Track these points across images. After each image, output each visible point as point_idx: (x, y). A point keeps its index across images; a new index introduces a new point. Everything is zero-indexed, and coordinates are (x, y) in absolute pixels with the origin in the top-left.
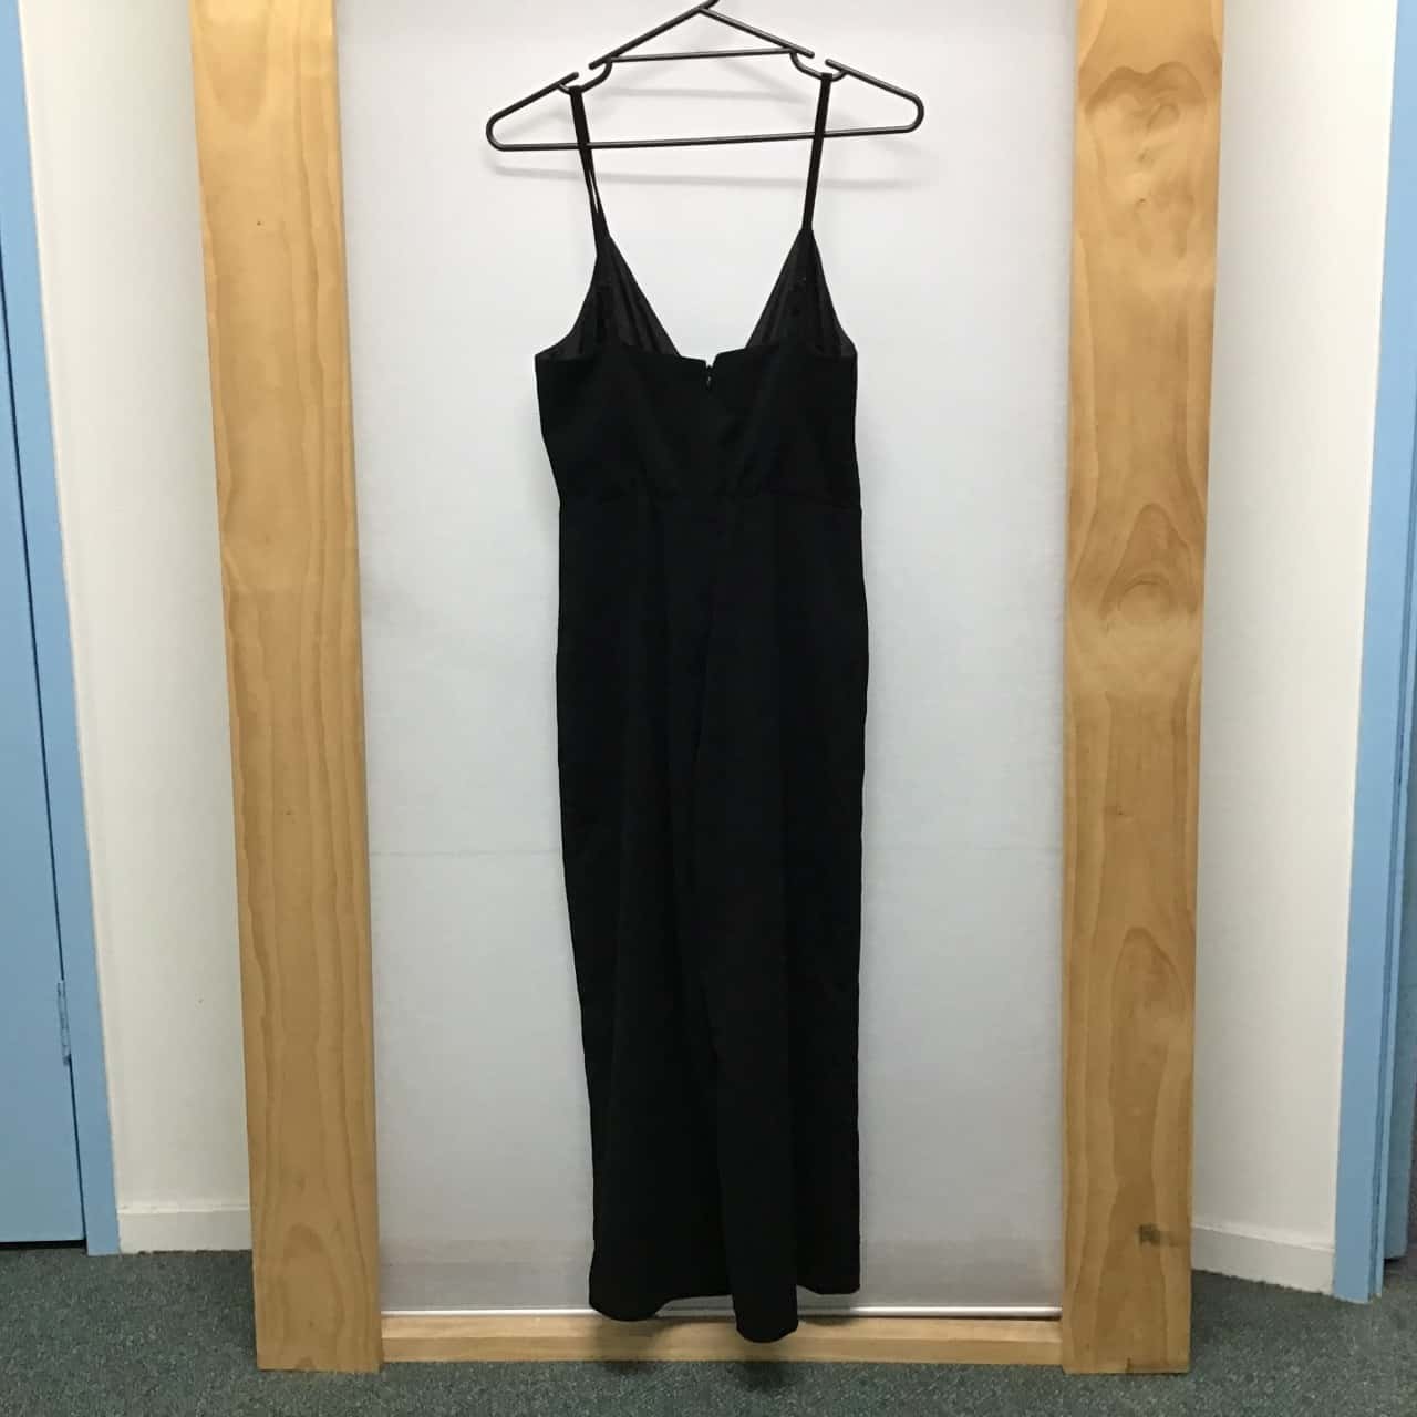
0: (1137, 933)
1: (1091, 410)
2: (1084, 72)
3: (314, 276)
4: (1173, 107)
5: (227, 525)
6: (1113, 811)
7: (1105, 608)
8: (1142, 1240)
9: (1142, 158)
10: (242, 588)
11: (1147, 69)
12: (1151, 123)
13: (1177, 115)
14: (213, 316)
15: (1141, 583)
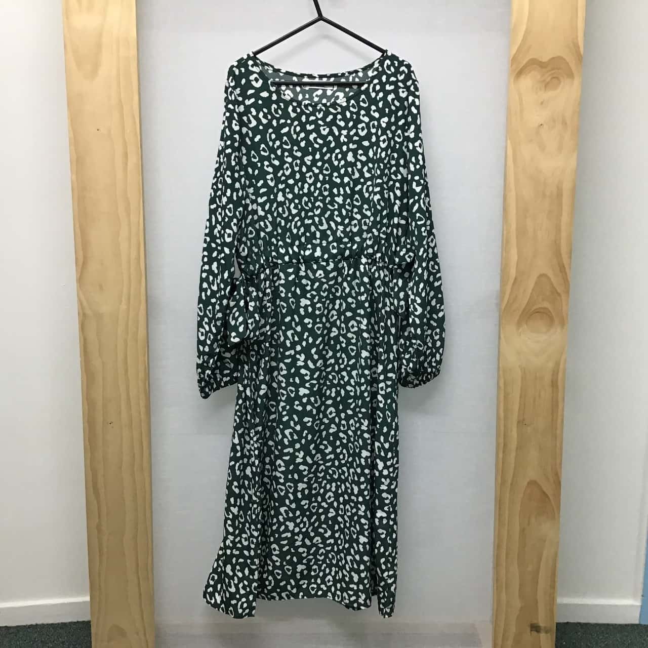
0: (533, 483)
1: (514, 226)
2: (514, 60)
3: (126, 155)
4: (557, 78)
5: (80, 280)
6: (521, 423)
7: (519, 324)
8: (531, 631)
9: (542, 103)
10: (88, 312)
11: (545, 59)
12: (547, 86)
13: (560, 83)
14: (74, 177)
15: (537, 312)
